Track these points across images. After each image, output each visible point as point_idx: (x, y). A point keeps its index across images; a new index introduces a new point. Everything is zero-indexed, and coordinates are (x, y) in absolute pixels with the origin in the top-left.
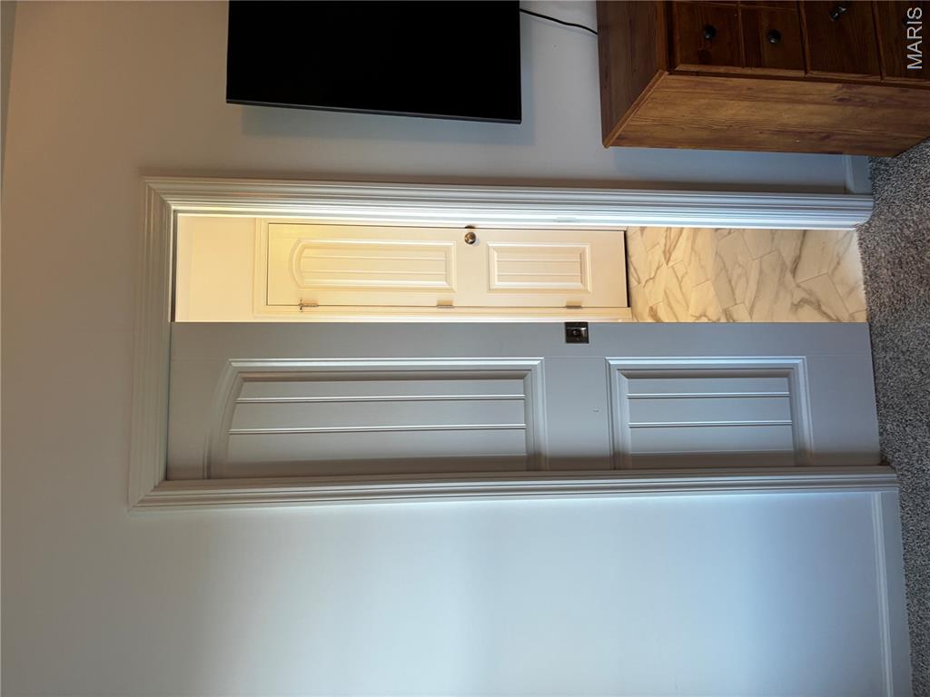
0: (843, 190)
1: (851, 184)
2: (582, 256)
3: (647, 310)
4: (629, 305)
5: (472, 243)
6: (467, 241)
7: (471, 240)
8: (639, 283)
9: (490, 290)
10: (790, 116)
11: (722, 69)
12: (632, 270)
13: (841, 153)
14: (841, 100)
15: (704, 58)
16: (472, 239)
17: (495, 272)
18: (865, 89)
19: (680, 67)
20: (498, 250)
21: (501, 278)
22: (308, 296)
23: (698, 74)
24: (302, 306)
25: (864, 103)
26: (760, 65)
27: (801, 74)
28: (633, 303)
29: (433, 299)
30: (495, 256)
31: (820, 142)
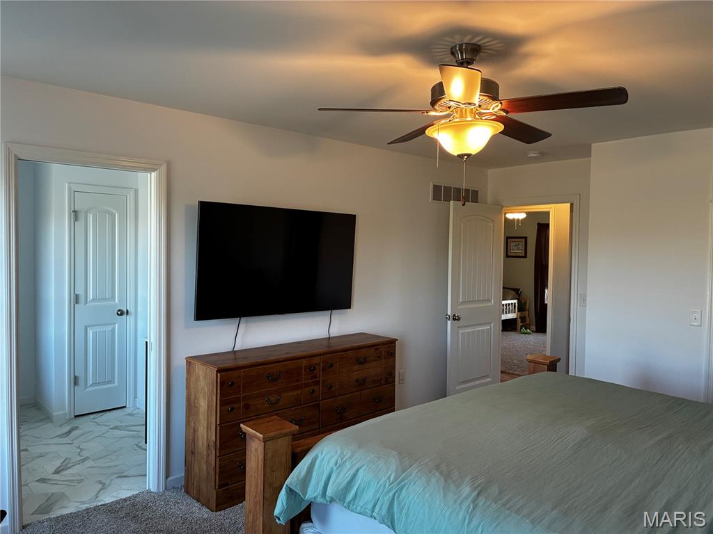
0: (167, 476)
1: (169, 479)
2: (110, 382)
3: (76, 425)
4: (76, 416)
5: (118, 314)
6: (119, 310)
7: (119, 313)
8: (93, 419)
9: (86, 328)
10: (202, 431)
11: (219, 391)
12: (101, 414)
13: (185, 465)
14: (209, 446)
15: (222, 383)
16: (121, 313)
17: (98, 329)
18: (214, 451)
19: (219, 375)
20: (113, 331)
21: (95, 334)
22: (82, 216)
23: (217, 382)
24: (74, 211)
25: (208, 456)
26: (221, 406)
27: (218, 423)
28: (77, 418)
29: (80, 291)
30: (110, 328)
31: (191, 451)
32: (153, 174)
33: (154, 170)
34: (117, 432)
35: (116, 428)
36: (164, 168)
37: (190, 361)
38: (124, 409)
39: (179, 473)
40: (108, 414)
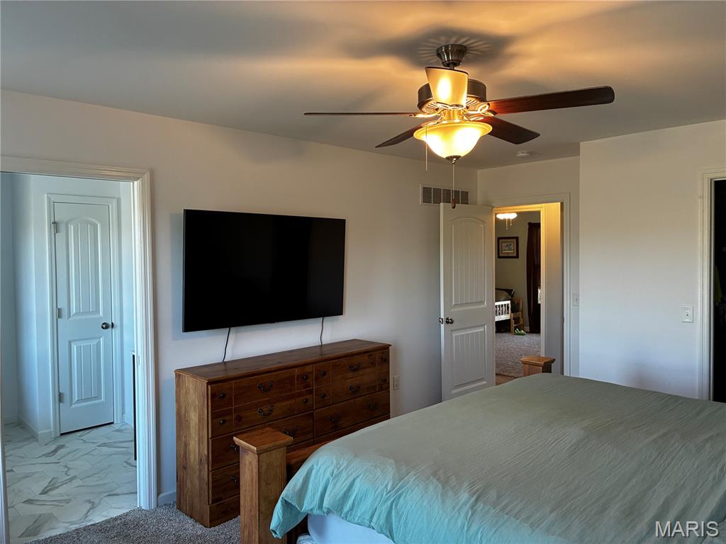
0: (158, 493)
1: (161, 495)
2: (96, 398)
3: (62, 444)
4: (62, 434)
5: (102, 327)
6: (104, 324)
7: (104, 326)
8: (80, 436)
9: (70, 342)
10: (193, 445)
11: (210, 404)
12: (87, 431)
13: (177, 481)
14: (201, 460)
15: (213, 396)
16: (106, 326)
17: (83, 344)
18: (206, 466)
19: (209, 387)
20: (98, 345)
21: (79, 348)
22: (62, 228)
23: (208, 394)
24: (54, 223)
25: (200, 470)
26: (212, 419)
27: (210, 437)
28: (63, 436)
29: (62, 304)
30: (95, 342)
31: (183, 466)
32: (136, 182)
33: (137, 179)
34: (105, 449)
35: (104, 445)
36: (147, 176)
37: (179, 374)
38: (112, 425)
39: (170, 489)
40: (95, 431)
